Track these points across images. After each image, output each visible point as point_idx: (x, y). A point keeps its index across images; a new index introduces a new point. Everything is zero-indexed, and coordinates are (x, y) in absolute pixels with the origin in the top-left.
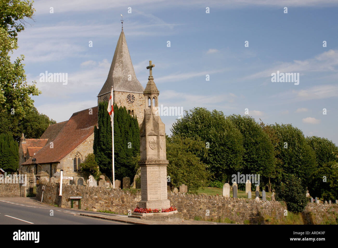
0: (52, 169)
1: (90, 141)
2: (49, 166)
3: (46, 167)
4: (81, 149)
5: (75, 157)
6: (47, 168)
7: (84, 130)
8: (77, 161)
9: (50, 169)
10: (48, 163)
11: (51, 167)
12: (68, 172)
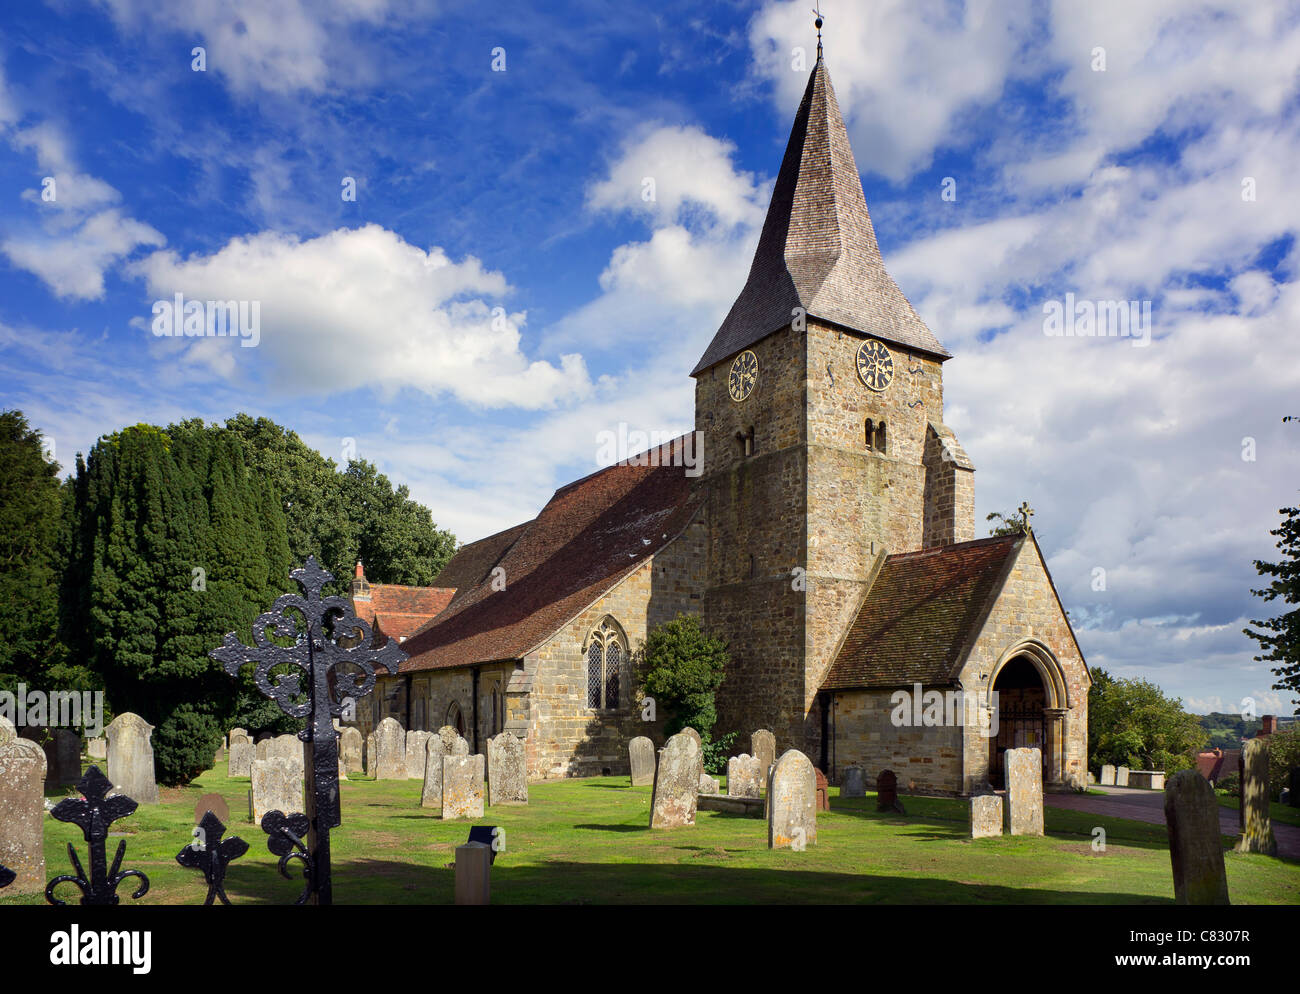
0: (482, 696)
1: (664, 570)
2: (467, 680)
3: (453, 687)
4: (621, 604)
5: (596, 638)
6: (454, 691)
7: (624, 531)
8: (604, 657)
9: (470, 695)
10: (460, 669)
11: (476, 683)
12: (560, 711)
